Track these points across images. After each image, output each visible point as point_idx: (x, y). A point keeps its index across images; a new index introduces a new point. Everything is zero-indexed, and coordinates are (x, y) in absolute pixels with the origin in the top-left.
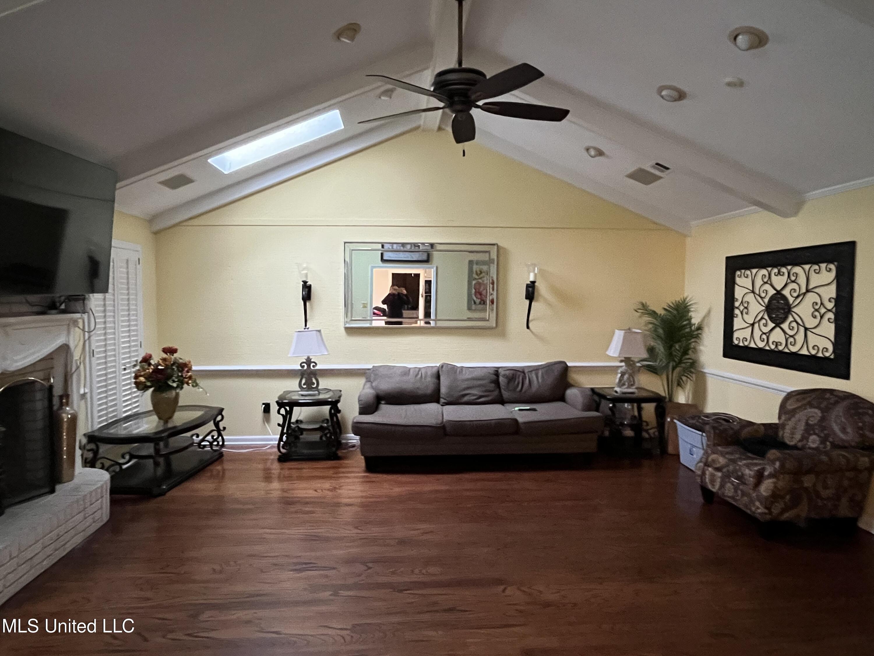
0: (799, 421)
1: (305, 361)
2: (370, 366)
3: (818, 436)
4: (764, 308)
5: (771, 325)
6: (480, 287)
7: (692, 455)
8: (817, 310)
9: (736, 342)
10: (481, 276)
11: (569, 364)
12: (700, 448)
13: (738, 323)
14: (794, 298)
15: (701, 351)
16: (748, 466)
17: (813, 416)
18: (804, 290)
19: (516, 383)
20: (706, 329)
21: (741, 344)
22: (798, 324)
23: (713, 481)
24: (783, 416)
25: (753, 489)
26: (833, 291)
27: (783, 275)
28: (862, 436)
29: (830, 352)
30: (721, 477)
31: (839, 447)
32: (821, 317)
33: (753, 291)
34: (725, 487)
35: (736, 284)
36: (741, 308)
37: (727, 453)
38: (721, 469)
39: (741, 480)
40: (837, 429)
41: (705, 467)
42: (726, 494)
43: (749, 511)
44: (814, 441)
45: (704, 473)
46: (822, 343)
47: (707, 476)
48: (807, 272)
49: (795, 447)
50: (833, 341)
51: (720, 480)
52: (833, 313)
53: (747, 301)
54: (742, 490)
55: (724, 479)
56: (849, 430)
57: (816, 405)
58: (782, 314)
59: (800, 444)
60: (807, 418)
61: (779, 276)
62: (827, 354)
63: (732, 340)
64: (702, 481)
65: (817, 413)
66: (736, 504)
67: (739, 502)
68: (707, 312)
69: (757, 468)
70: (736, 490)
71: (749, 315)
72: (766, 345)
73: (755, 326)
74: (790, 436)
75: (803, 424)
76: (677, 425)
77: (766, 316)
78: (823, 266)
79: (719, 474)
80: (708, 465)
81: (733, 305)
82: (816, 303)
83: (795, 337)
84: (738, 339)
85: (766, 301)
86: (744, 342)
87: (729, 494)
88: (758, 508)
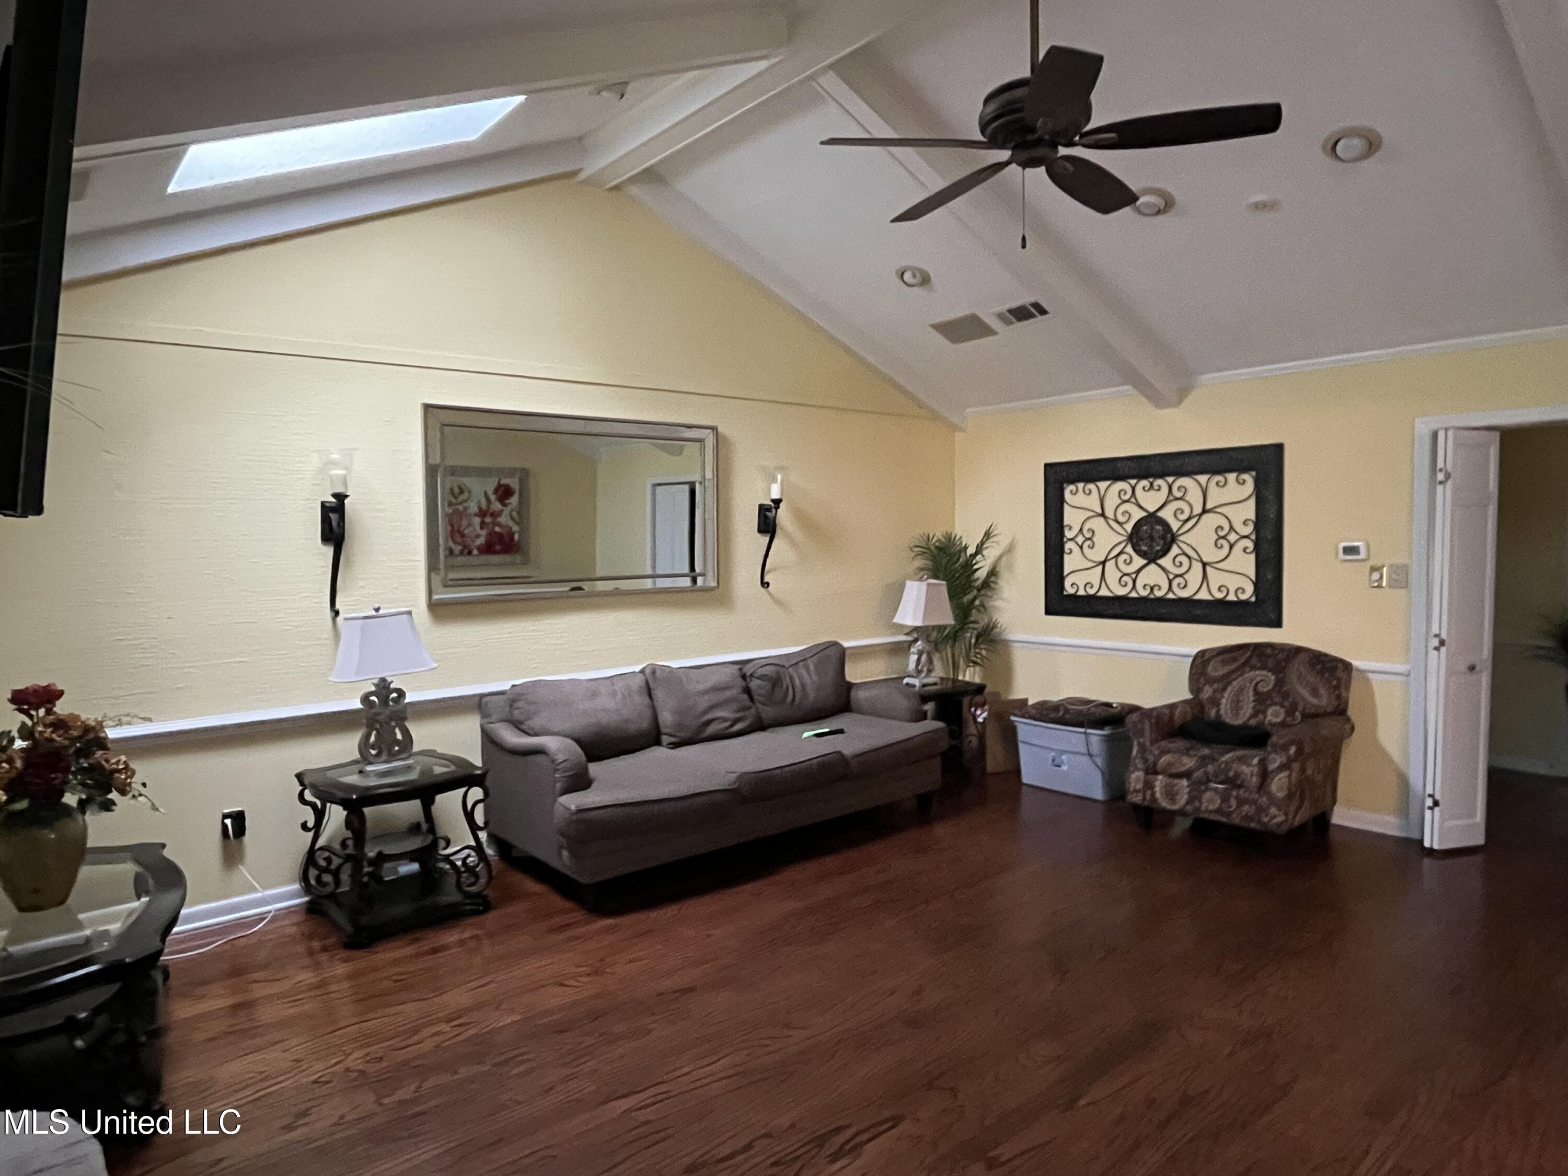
0: (1241, 689)
1: (373, 689)
2: (506, 686)
3: (1282, 706)
4: (1125, 538)
5: (1139, 562)
6: (461, 519)
7: (1059, 766)
8: (1224, 537)
9: (1071, 591)
10: (462, 498)
11: (846, 644)
12: (1082, 754)
13: (1071, 562)
14: (1181, 523)
15: (995, 608)
16: (1240, 759)
17: (1262, 681)
18: (1198, 510)
19: (785, 686)
20: (1004, 574)
21: (1081, 592)
22: (1189, 557)
23: (1171, 795)
24: (1207, 688)
25: (1258, 792)
26: (1249, 510)
27: (1159, 490)
28: (1339, 697)
29: (1248, 593)
30: (1188, 786)
31: (1312, 716)
32: (1231, 547)
33: (1103, 515)
34: (1199, 799)
35: (1067, 503)
36: (1080, 539)
37: (1188, 750)
38: (1187, 775)
39: (1234, 782)
40: (1305, 693)
41: (1150, 776)
42: (1203, 809)
43: (1253, 825)
44: (1276, 715)
45: (1148, 785)
46: (1233, 582)
47: (1157, 789)
48: (1204, 486)
49: (1244, 727)
50: (1254, 578)
51: (1187, 790)
52: (1252, 540)
53: (1090, 530)
54: (1237, 798)
55: (1199, 787)
56: (1322, 691)
57: (1259, 665)
58: (1158, 545)
59: (1253, 722)
60: (1253, 685)
61: (1152, 492)
62: (1243, 597)
63: (1062, 588)
64: (1144, 799)
65: (1267, 677)
66: (1224, 820)
67: (1234, 816)
68: (1007, 549)
69: (1255, 761)
70: (1225, 798)
71: (1095, 549)
72: (1130, 592)
73: (1108, 564)
74: (1232, 712)
75: (1251, 693)
76: (1017, 724)
77: (1129, 549)
78: (1232, 477)
79: (1185, 782)
80: (1156, 773)
81: (1062, 535)
82: (1221, 528)
83: (1185, 576)
84: (1075, 586)
85: (1129, 527)
86: (1088, 589)
87: (1210, 808)
88: (1275, 817)
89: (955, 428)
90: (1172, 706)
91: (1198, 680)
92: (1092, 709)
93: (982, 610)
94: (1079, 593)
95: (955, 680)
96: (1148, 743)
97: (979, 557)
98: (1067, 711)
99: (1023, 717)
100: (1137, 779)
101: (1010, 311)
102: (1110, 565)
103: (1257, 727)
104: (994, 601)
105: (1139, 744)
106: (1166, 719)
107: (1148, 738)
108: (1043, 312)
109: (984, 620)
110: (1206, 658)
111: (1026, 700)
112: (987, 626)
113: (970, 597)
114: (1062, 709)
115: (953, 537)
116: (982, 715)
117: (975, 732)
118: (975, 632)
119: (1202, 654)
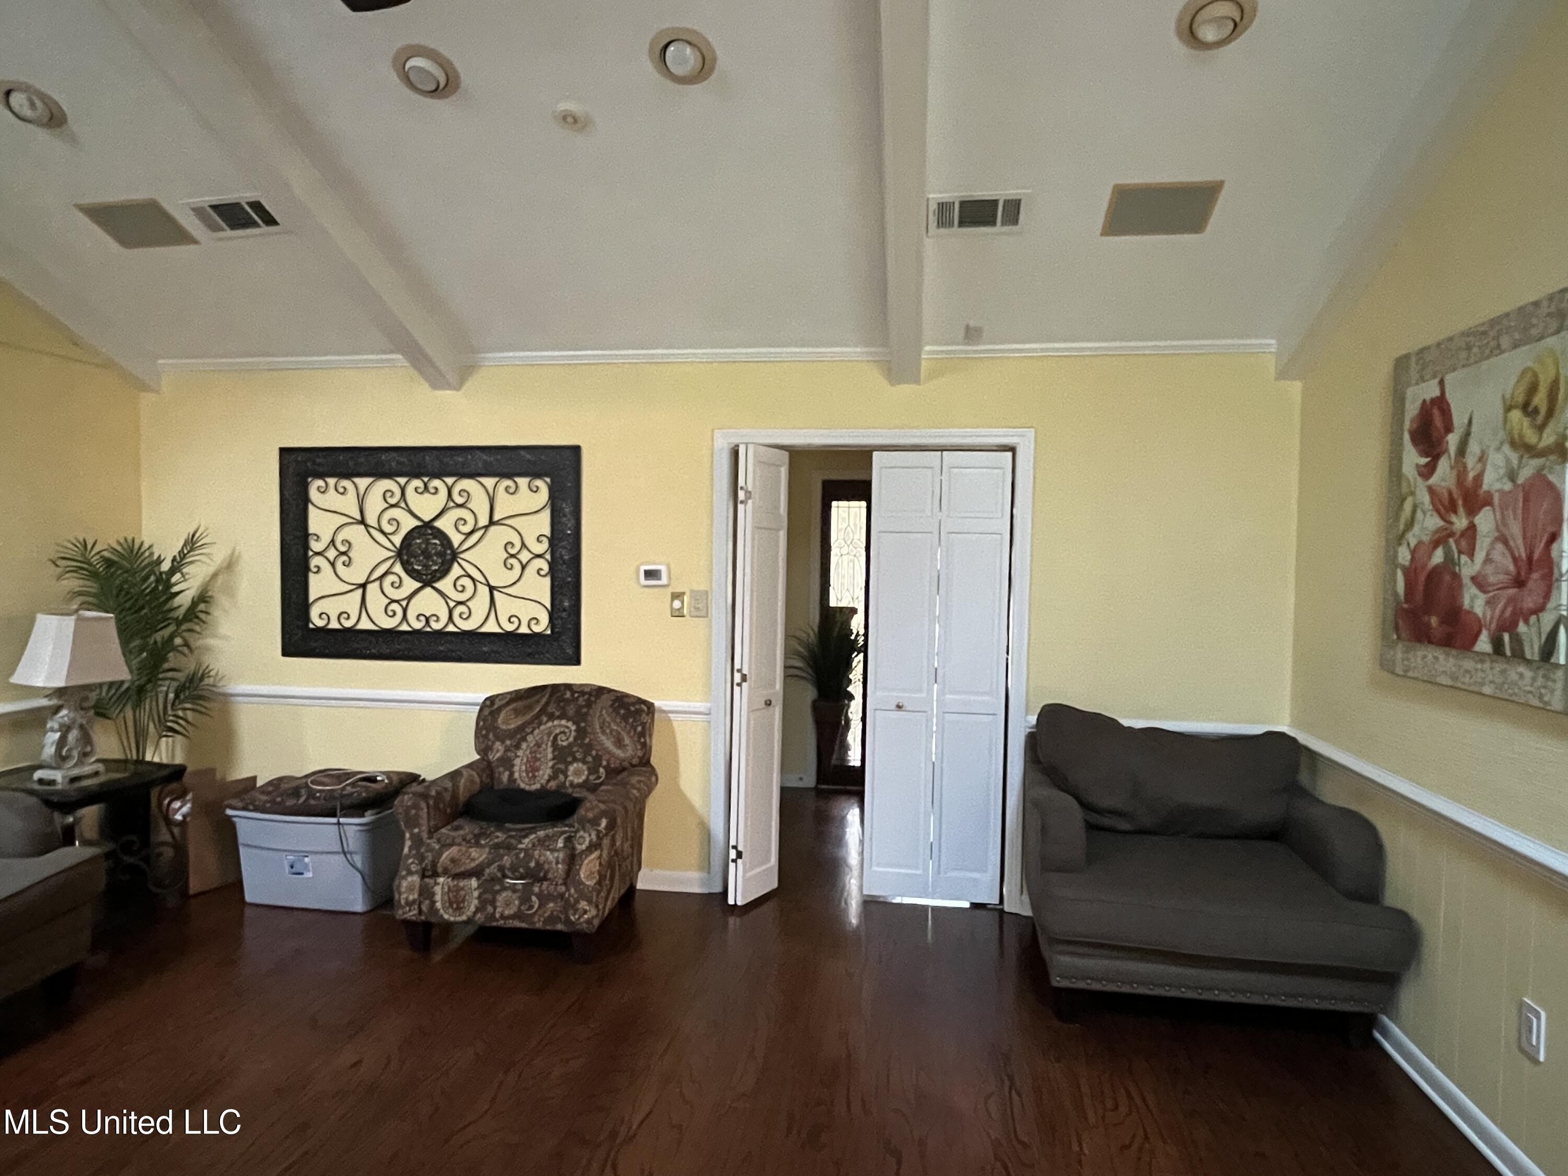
0: (538, 745)
3: (584, 762)
4: (393, 554)
5: (411, 585)
7: (300, 873)
8: (512, 556)
9: (320, 623)
12: (333, 853)
13: (319, 584)
14: (463, 537)
15: (207, 648)
16: (542, 843)
17: (563, 732)
18: (483, 521)
20: (221, 600)
21: (334, 625)
22: (473, 580)
23: (456, 903)
24: (498, 745)
25: (565, 884)
26: (543, 524)
27: (435, 493)
28: (644, 745)
29: (542, 626)
30: (479, 887)
31: (615, 772)
32: (523, 567)
33: (362, 522)
34: (493, 903)
35: (313, 504)
36: (332, 554)
37: (477, 837)
38: (476, 873)
39: (537, 875)
40: (609, 744)
41: (427, 880)
42: (497, 915)
43: (560, 927)
44: (577, 773)
45: (426, 893)
46: (526, 611)
47: (438, 897)
48: (491, 491)
49: (543, 793)
50: (549, 606)
51: (476, 894)
52: (547, 560)
53: (346, 542)
54: (539, 896)
55: (491, 888)
56: (627, 741)
57: (557, 714)
58: (436, 564)
59: (553, 785)
60: (551, 738)
61: (426, 495)
62: (537, 629)
63: (307, 619)
64: (420, 912)
65: (568, 727)
66: (524, 925)
67: (536, 919)
68: (225, 565)
69: (560, 844)
70: (525, 899)
71: (352, 567)
72: (400, 623)
73: (369, 587)
74: (527, 775)
75: (550, 750)
76: (235, 819)
77: (398, 568)
78: (523, 482)
79: (474, 883)
80: (435, 875)
81: (306, 547)
82: (511, 544)
83: (469, 603)
84: (324, 616)
85: (398, 540)
86: (342, 621)
87: (507, 912)
88: (585, 912)
89: (144, 387)
90: (454, 775)
91: (486, 737)
92: (348, 788)
93: (185, 650)
94: (330, 626)
95: (140, 762)
96: (425, 835)
97: (177, 577)
98: (311, 794)
99: (245, 809)
100: (410, 889)
101: (214, 207)
102: (373, 588)
103: (557, 793)
104: (206, 637)
105: (412, 836)
106: (447, 796)
107: (424, 828)
108: (270, 221)
109: (189, 665)
110: (496, 707)
111: (254, 779)
112: (194, 674)
113: (166, 632)
114: (303, 791)
115: (136, 547)
116: (181, 810)
117: (167, 838)
118: (175, 684)
119: (491, 700)
